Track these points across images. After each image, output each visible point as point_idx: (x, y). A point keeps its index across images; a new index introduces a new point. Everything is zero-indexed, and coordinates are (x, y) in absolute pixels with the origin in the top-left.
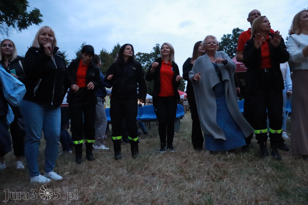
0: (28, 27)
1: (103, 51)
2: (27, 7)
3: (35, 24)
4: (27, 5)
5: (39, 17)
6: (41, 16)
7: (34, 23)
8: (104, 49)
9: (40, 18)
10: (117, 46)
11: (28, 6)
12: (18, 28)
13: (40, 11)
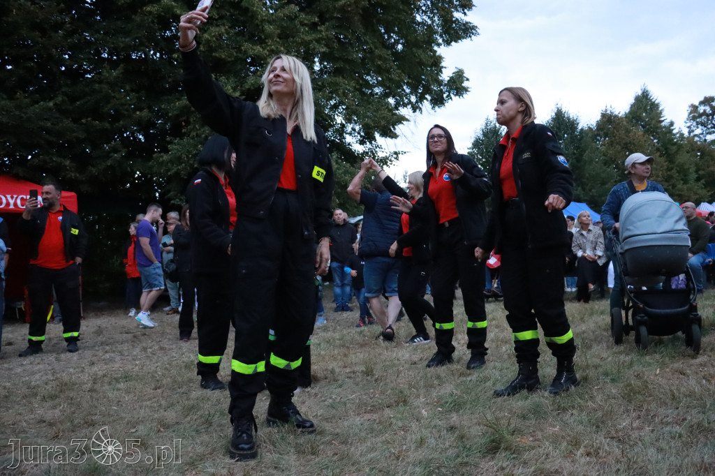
0: (446, 104)
1: (606, 110)
2: (443, 70)
3: (457, 97)
4: (442, 67)
5: (463, 82)
6: (468, 80)
7: (455, 95)
8: (609, 108)
9: (465, 84)
10: (640, 93)
11: (445, 68)
12: (431, 107)
13: (465, 71)
